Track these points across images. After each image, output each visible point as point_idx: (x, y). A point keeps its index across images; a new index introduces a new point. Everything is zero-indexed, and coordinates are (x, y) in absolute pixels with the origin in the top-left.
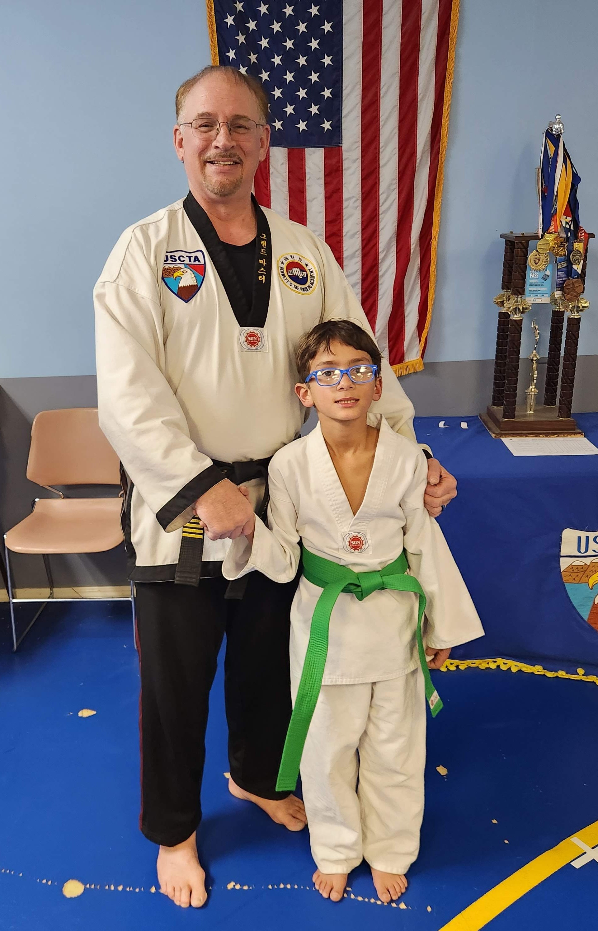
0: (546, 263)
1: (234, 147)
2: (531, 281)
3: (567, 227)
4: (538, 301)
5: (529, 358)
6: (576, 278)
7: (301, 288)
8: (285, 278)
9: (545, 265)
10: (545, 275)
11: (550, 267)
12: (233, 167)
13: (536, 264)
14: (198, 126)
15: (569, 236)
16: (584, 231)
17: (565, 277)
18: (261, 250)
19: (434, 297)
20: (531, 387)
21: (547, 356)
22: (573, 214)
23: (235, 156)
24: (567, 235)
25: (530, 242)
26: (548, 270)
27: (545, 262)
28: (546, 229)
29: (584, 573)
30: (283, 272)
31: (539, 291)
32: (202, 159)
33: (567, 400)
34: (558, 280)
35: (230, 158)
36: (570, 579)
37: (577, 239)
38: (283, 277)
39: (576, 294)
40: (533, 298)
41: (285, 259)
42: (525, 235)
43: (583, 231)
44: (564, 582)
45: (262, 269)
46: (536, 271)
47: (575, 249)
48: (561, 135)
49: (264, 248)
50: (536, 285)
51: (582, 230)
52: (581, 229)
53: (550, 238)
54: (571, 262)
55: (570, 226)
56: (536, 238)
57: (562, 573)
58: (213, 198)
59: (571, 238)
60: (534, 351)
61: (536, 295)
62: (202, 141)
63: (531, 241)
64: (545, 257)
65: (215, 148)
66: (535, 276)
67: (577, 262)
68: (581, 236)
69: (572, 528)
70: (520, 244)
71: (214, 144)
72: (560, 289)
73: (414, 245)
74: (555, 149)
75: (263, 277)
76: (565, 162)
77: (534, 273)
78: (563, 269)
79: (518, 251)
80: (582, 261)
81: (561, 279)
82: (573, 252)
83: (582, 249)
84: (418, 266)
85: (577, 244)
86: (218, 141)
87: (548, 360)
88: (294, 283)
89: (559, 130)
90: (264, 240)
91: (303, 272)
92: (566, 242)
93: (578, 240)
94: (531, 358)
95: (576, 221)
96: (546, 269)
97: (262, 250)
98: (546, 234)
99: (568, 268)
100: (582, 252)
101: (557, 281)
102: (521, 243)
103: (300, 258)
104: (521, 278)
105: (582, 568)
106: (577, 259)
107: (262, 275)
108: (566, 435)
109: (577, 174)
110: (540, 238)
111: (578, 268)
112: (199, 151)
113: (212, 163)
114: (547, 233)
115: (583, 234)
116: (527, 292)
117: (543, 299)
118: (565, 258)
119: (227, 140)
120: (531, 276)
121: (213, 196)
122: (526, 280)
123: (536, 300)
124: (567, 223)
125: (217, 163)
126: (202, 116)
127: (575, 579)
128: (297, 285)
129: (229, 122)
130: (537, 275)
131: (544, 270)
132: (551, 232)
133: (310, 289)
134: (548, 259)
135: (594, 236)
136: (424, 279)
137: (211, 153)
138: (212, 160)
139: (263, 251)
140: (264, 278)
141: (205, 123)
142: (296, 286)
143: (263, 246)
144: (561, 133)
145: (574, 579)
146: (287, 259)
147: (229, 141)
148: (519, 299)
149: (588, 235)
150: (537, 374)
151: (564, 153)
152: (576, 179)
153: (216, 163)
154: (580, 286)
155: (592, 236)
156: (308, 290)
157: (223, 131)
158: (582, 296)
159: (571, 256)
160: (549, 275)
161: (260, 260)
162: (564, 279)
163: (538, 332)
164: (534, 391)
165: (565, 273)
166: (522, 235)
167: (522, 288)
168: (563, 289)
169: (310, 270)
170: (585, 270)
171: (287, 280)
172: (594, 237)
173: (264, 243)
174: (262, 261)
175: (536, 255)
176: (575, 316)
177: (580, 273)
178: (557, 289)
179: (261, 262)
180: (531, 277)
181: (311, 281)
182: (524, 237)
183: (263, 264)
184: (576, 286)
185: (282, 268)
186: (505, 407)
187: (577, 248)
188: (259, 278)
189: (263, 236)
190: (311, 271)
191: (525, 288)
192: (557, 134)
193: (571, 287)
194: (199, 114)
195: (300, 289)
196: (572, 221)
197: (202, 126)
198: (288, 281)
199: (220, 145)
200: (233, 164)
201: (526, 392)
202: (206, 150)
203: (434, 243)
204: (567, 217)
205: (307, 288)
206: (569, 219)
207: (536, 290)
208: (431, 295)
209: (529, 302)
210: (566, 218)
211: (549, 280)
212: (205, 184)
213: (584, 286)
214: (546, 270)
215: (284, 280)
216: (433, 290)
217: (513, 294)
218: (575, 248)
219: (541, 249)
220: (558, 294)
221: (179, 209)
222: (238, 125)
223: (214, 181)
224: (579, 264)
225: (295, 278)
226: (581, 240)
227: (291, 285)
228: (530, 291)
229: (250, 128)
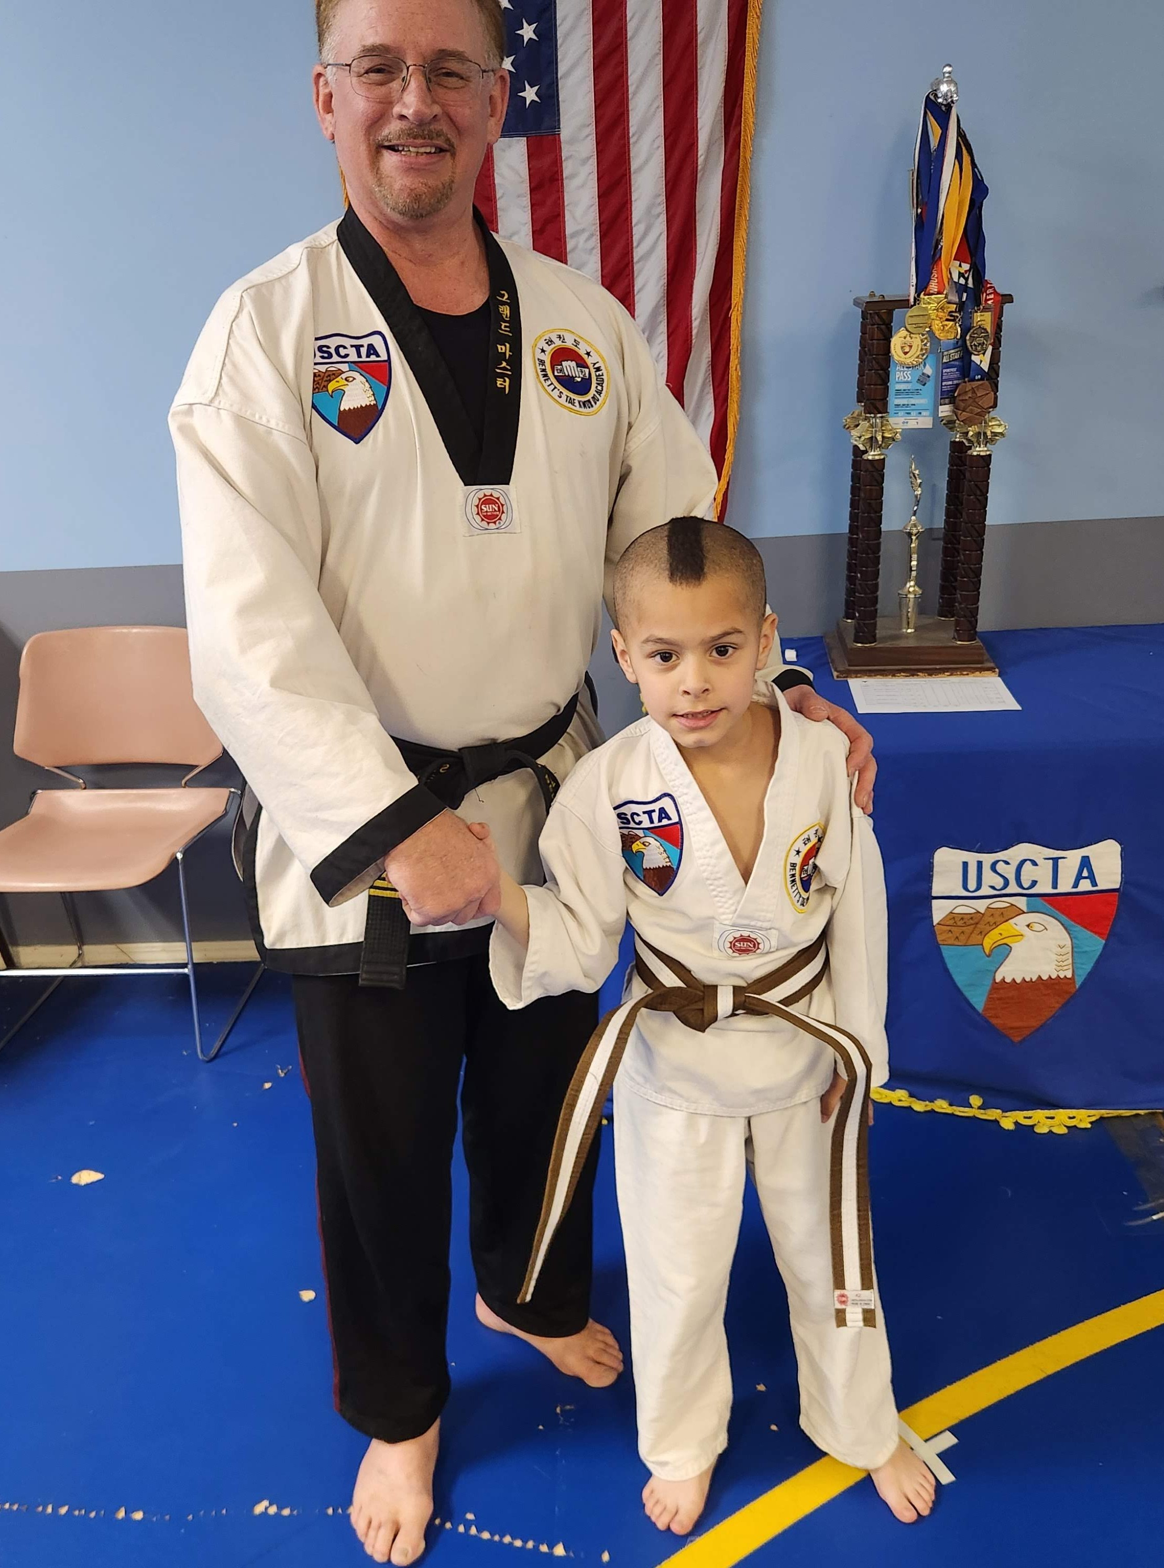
0: (924, 352)
1: (438, 117)
2: (898, 387)
3: (960, 282)
4: (912, 424)
5: (905, 531)
6: (978, 380)
7: (579, 402)
8: (549, 382)
9: (923, 355)
10: (923, 374)
11: (931, 360)
12: (435, 159)
13: (906, 353)
14: (363, 71)
15: (964, 299)
16: (994, 290)
17: (958, 379)
18: (501, 325)
19: (738, 417)
20: (908, 585)
21: (943, 527)
22: (973, 258)
23: (440, 136)
24: (960, 297)
25: (894, 312)
26: (927, 366)
27: (922, 350)
28: (922, 287)
29: (974, 928)
30: (544, 370)
31: (912, 405)
32: (374, 140)
33: (968, 608)
34: (944, 384)
35: (429, 141)
36: (949, 938)
37: (978, 306)
38: (545, 380)
39: (979, 410)
40: (902, 419)
41: (547, 343)
42: (887, 299)
43: (990, 291)
44: (940, 943)
45: (504, 364)
46: (907, 368)
47: (975, 325)
48: (952, 105)
49: (505, 322)
50: (907, 392)
51: (991, 287)
52: (989, 285)
53: (931, 304)
54: (967, 349)
55: (967, 279)
56: (904, 304)
57: (935, 928)
58: (397, 221)
59: (969, 303)
60: (913, 518)
61: (908, 413)
62: (372, 104)
63: (896, 310)
64: (922, 341)
65: (399, 119)
66: (905, 378)
67: (979, 348)
68: (987, 300)
69: (951, 846)
70: (877, 317)
71: (397, 109)
72: (947, 401)
73: (698, 320)
74: (940, 131)
75: (505, 381)
76: (959, 156)
77: (904, 372)
78: (953, 363)
79: (873, 329)
80: (990, 348)
81: (950, 383)
82: (972, 331)
83: (989, 325)
84: (708, 360)
85: (981, 315)
86: (405, 105)
87: (946, 535)
88: (566, 392)
89: (949, 94)
90: (504, 303)
91: (583, 369)
92: (959, 312)
93: (981, 307)
94: (908, 531)
95: (978, 271)
96: (925, 363)
97: (504, 324)
98: (922, 296)
99: (963, 361)
100: (989, 330)
101: (942, 386)
102: (878, 314)
103: (575, 340)
104: (879, 382)
105: (972, 918)
106: (979, 344)
107: (502, 376)
108: (965, 673)
109: (983, 180)
110: (912, 304)
111: (982, 361)
112: (367, 124)
113: (392, 148)
114: (925, 295)
115: (992, 296)
116: (891, 408)
117: (920, 419)
118: (957, 342)
119: (424, 102)
120: (897, 376)
121: (396, 217)
122: (889, 384)
123: (907, 422)
124: (961, 275)
125: (403, 150)
126: (370, 51)
127: (960, 938)
128: (572, 396)
129: (426, 65)
130: (908, 375)
131: (922, 365)
132: (931, 292)
133: (596, 403)
134: (928, 345)
135: (1012, 298)
136: (720, 384)
137: (392, 129)
138: (394, 142)
139: (506, 327)
140: (507, 384)
141: (381, 64)
142: (571, 399)
143: (504, 316)
144: (952, 102)
145: (957, 938)
146: (551, 341)
147: (428, 106)
148: (878, 420)
149: (1001, 298)
150: (918, 561)
151: (957, 138)
152: (980, 190)
153: (400, 148)
154: (987, 394)
155: (1008, 298)
156: (592, 406)
157: (415, 85)
158: (993, 414)
159: (968, 338)
160: (929, 375)
161: (499, 347)
162: (955, 382)
163: (919, 481)
164: (914, 591)
165: (957, 371)
166: (880, 300)
167: (882, 400)
168: (954, 400)
169: (595, 364)
170: (997, 364)
171: (552, 387)
172: (1012, 302)
173: (506, 311)
174: (503, 347)
175: (905, 338)
176: (980, 451)
177: (986, 370)
178: (942, 401)
179: (502, 349)
180: (899, 378)
181: (597, 387)
182: (883, 302)
183: (505, 353)
184: (978, 395)
185: (541, 361)
186: (859, 624)
187: (979, 323)
188: (499, 383)
189: (503, 296)
190: (596, 366)
191: (888, 399)
192: (945, 103)
193: (970, 397)
194: (364, 46)
195: (577, 404)
196: (969, 270)
197: (372, 72)
198: (555, 388)
199: (409, 112)
200: (435, 153)
201: (899, 594)
202: (381, 122)
203: (735, 316)
204: (962, 264)
205: (591, 400)
206: (966, 267)
207: (906, 403)
208: (733, 414)
209: (895, 427)
210: (960, 266)
211: (930, 384)
212: (380, 191)
213: (995, 394)
214: (925, 366)
215: (546, 387)
216: (736, 406)
217: (867, 411)
218: (977, 323)
219: (914, 326)
220: (945, 410)
221: (329, 245)
222: (444, 71)
223: (397, 186)
224: (984, 354)
225: (567, 382)
226: (987, 306)
227: (560, 397)
228: (898, 405)
229: (469, 77)
